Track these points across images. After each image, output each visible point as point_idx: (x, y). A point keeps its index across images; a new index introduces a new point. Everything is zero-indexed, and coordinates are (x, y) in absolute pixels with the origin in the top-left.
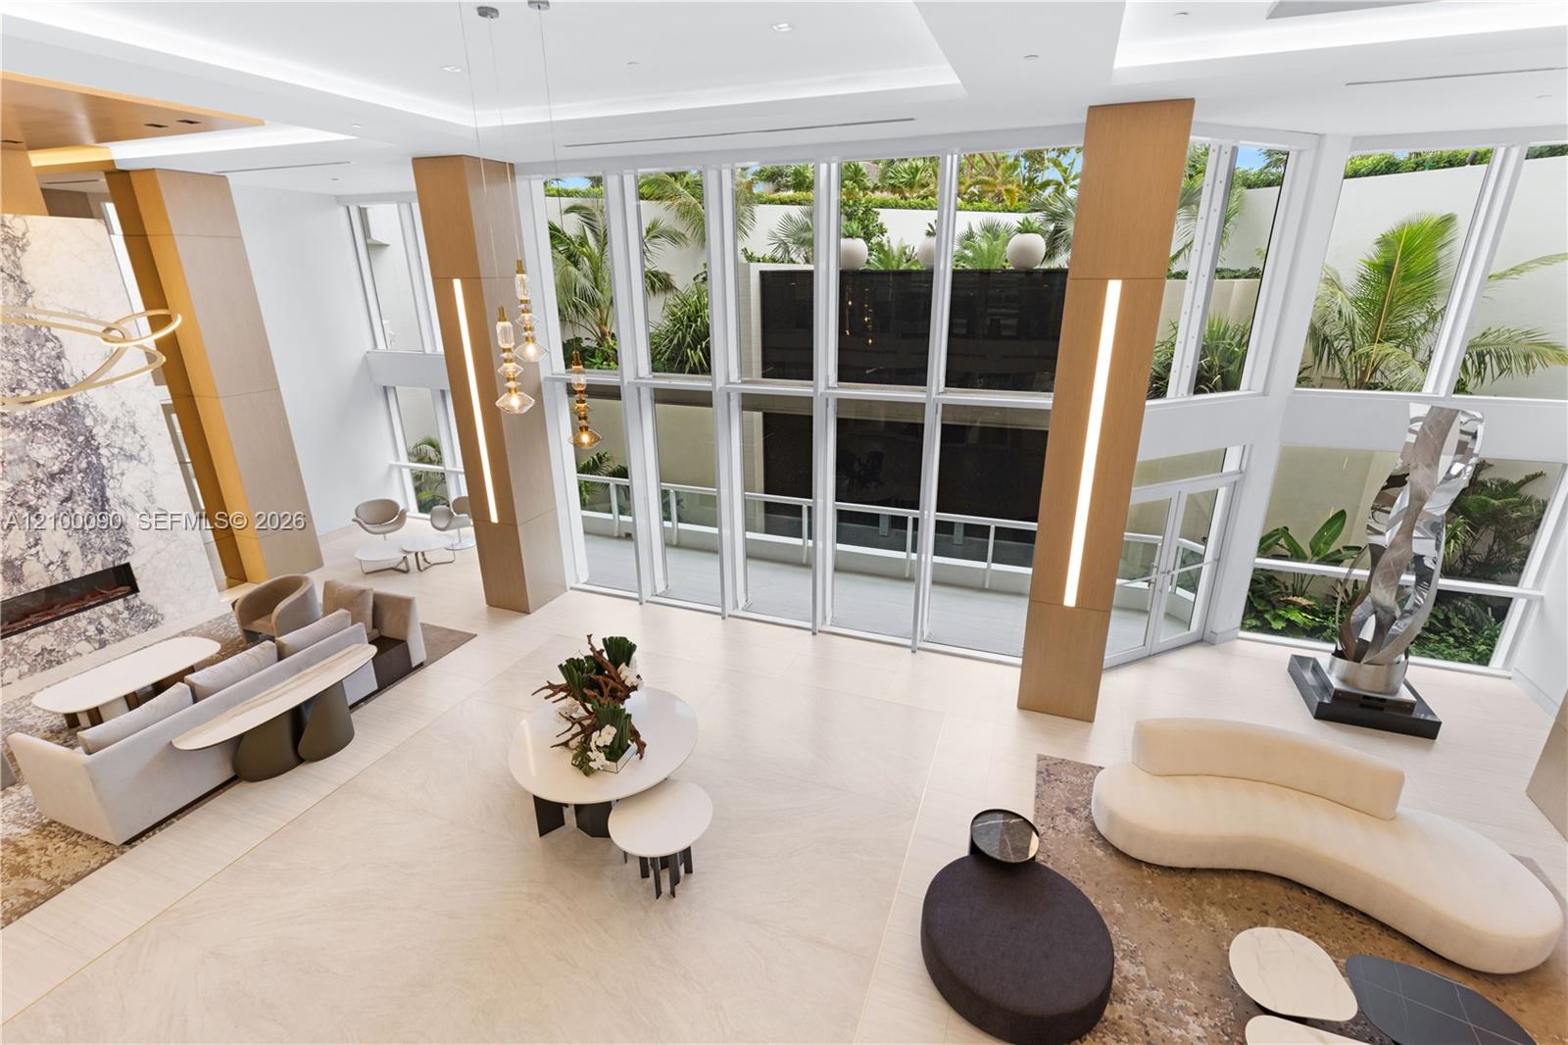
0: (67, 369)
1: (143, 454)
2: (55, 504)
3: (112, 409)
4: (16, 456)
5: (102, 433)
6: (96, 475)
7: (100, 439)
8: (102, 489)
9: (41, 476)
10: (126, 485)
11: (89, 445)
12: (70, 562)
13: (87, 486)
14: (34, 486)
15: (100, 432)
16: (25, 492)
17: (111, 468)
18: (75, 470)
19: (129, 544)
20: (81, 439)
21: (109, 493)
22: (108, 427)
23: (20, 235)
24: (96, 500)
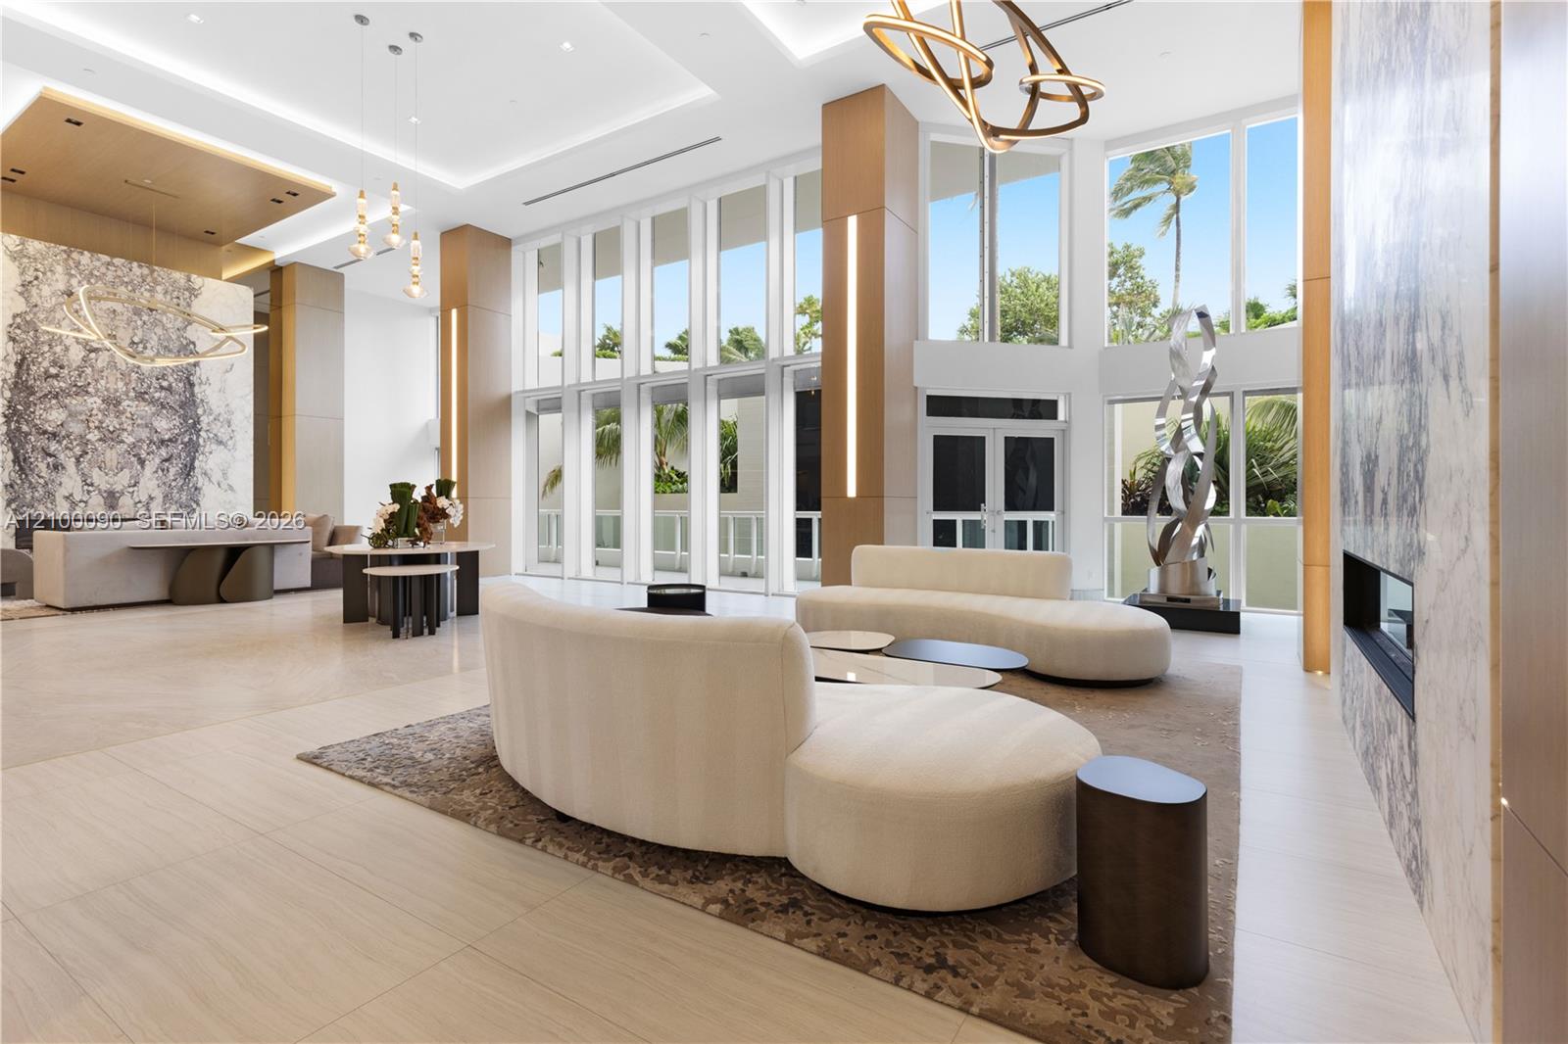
0: (198, 374)
1: (230, 443)
2: (157, 461)
3: (218, 407)
4: (143, 422)
5: (206, 421)
6: (193, 448)
7: (204, 425)
8: (193, 459)
9: (155, 439)
10: (210, 460)
11: (195, 427)
12: (153, 505)
13: (183, 455)
14: (148, 445)
15: (204, 420)
16: (141, 448)
17: (204, 446)
18: (179, 442)
19: (198, 505)
20: (191, 421)
21: (197, 464)
22: (211, 418)
23: (197, 287)
24: (186, 466)
